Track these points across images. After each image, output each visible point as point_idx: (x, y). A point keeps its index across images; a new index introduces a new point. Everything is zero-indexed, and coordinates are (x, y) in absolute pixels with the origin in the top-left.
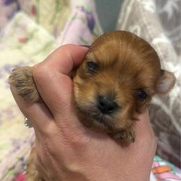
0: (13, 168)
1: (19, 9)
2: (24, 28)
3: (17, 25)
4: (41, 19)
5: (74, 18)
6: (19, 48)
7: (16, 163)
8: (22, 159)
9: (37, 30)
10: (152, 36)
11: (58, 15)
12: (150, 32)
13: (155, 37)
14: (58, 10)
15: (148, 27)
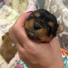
0: (14, 65)
1: (4, 4)
2: (7, 11)
3: (4, 10)
4: (13, 7)
5: (31, 5)
6: (6, 18)
7: (15, 63)
8: (17, 61)
9: (12, 11)
10: (62, 9)
11: (20, 5)
12: (61, 7)
13: (63, 9)
14: (20, 3)
15: (60, 6)
